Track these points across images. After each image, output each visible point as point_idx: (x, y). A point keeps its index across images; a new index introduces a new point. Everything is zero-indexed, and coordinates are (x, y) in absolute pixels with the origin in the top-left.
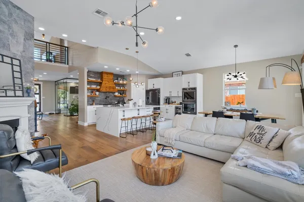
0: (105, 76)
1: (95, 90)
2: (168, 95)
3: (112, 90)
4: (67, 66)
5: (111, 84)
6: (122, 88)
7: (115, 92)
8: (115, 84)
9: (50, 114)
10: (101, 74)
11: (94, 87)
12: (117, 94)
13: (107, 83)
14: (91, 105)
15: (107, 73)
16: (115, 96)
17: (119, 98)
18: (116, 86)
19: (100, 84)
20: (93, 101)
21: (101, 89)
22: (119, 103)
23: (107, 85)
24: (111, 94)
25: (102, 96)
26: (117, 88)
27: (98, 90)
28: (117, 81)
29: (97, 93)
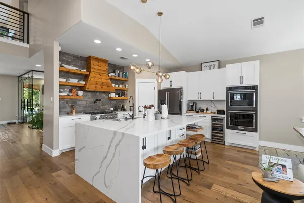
0: (94, 65)
1: (76, 87)
2: (195, 98)
3: (105, 89)
4: (27, 46)
5: (105, 79)
6: (121, 86)
7: (109, 93)
8: (111, 79)
9: (9, 124)
10: (87, 61)
11: (74, 81)
12: (113, 95)
13: (98, 78)
14: (68, 113)
15: (98, 60)
16: (111, 99)
17: (115, 102)
18: (113, 83)
19: (85, 77)
20: (73, 107)
21: (87, 86)
22: (116, 109)
23: (97, 80)
24: (103, 95)
25: (89, 99)
26: (113, 85)
27: (81, 88)
28: (113, 74)
29: (80, 93)
